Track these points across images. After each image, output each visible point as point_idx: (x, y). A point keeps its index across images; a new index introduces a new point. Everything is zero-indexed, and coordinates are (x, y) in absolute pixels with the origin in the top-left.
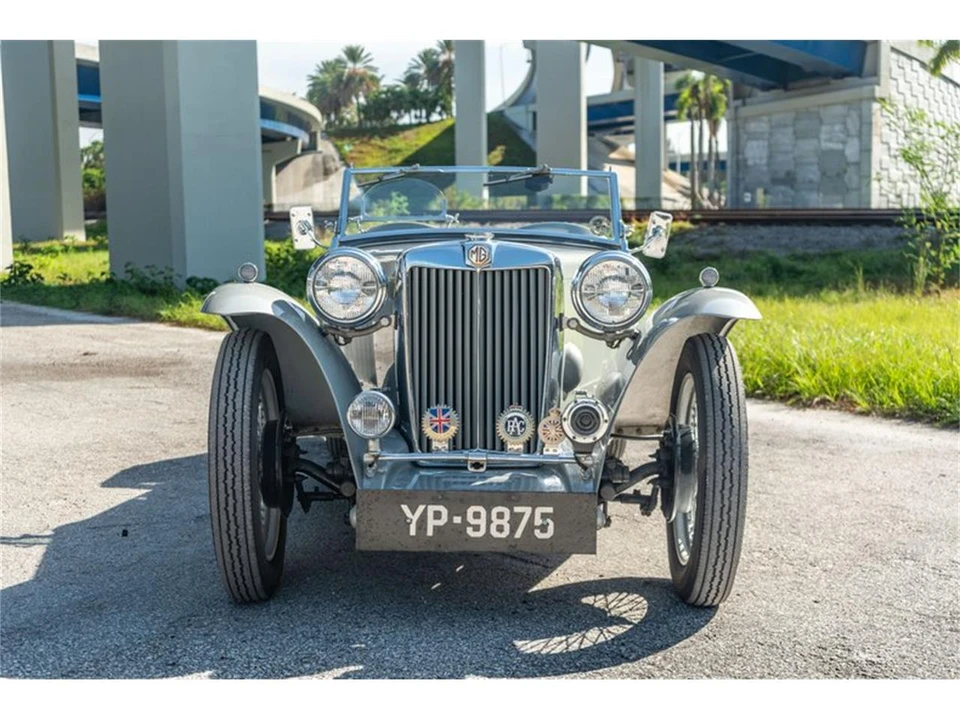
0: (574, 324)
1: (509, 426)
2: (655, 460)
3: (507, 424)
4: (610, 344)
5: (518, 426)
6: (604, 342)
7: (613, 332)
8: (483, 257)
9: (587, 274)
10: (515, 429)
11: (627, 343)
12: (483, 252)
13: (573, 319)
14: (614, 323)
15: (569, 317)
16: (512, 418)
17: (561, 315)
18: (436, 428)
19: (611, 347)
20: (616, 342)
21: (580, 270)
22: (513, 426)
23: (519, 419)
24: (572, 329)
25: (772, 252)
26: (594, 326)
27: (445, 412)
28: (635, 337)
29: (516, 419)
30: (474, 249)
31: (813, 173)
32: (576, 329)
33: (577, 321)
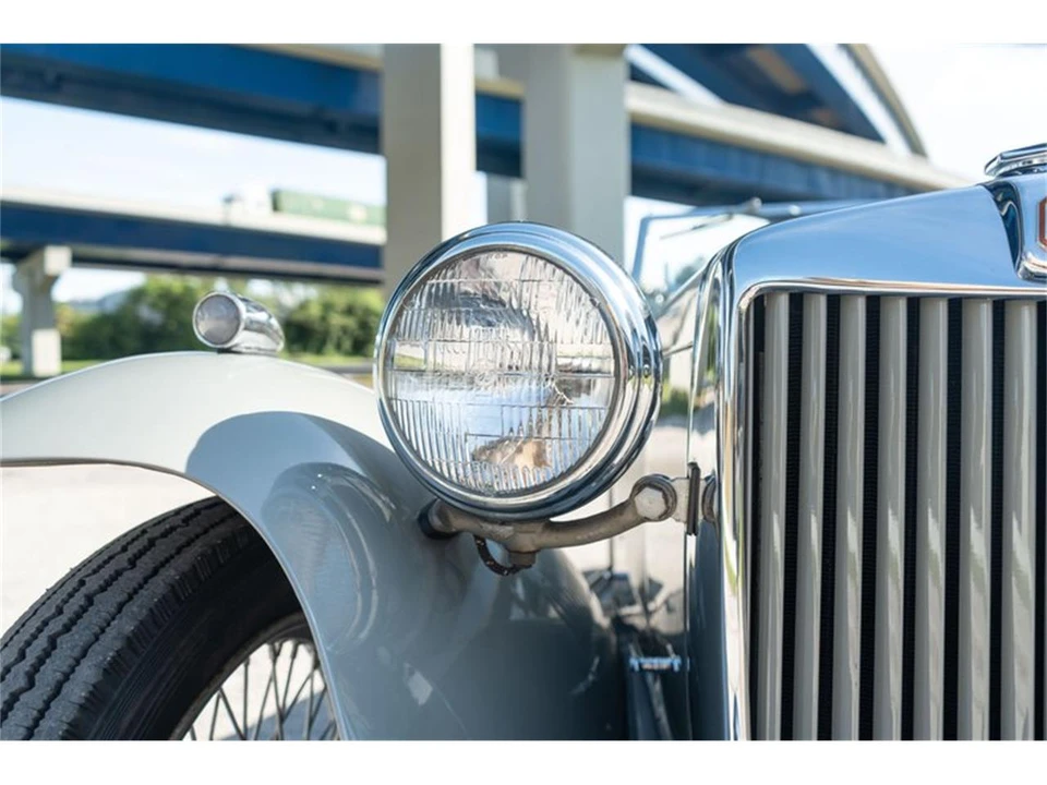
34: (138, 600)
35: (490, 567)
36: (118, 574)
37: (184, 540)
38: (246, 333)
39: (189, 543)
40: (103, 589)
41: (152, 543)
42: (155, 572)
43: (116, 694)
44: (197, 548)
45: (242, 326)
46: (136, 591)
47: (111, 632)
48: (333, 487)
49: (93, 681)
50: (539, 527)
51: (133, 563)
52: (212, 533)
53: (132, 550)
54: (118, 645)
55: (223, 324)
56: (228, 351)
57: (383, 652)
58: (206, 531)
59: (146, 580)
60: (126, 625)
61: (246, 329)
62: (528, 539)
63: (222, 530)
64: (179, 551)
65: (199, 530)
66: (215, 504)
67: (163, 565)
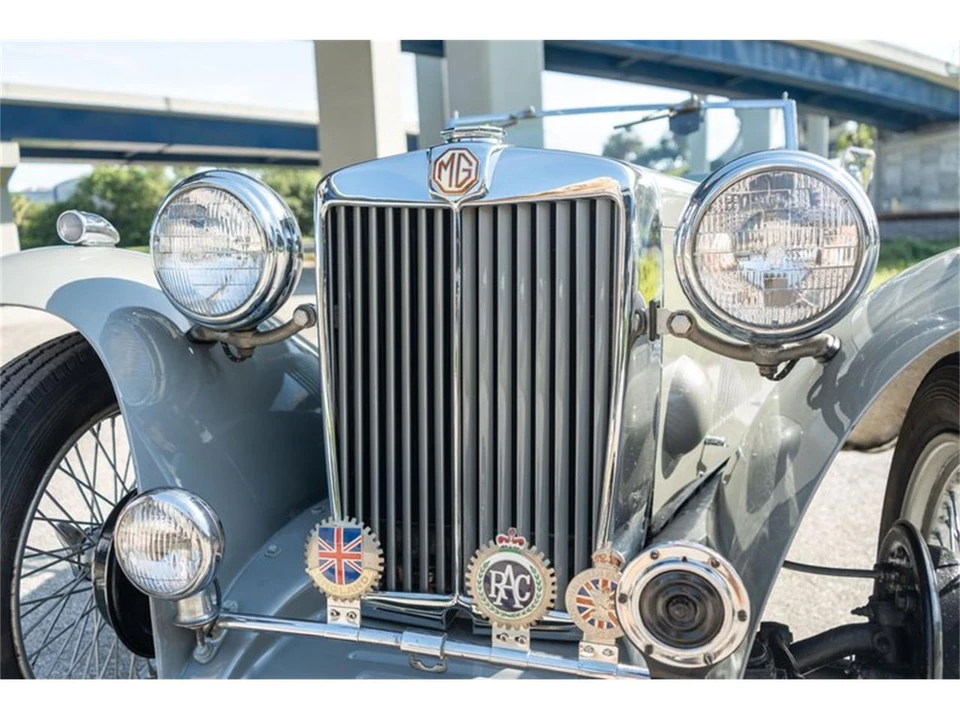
0: (682, 325)
1: (494, 584)
2: (865, 620)
3: (487, 580)
4: (769, 372)
5: (515, 587)
6: (753, 367)
7: (774, 346)
8: (463, 175)
9: (710, 208)
10: (509, 593)
11: (808, 367)
12: (464, 164)
13: (681, 313)
14: (775, 325)
15: (674, 310)
16: (501, 566)
17: (654, 306)
18: (332, 570)
19: (770, 377)
20: (781, 367)
21: (692, 202)
22: (502, 586)
23: (519, 569)
24: (679, 335)
25: (910, 238)
26: (729, 333)
27: (350, 535)
28: (829, 357)
29: (509, 568)
30: (445, 159)
31: (934, 188)
32: (689, 336)
33: (691, 318)
34: (33, 378)
35: (231, 359)
36: (23, 367)
37: (60, 350)
38: (88, 234)
39: (62, 352)
40: (15, 374)
41: (42, 352)
42: (43, 365)
43: (24, 422)
44: (68, 353)
45: (84, 230)
46: (32, 374)
47: (19, 393)
48: (140, 319)
49: (11, 413)
50: (250, 334)
51: (31, 361)
52: (76, 346)
53: (30, 356)
54: (23, 398)
55: (74, 230)
56: (79, 245)
57: (176, 408)
58: (73, 346)
59: (38, 369)
60: (27, 389)
61: (88, 231)
62: (246, 341)
63: (80, 345)
64: (57, 355)
65: (69, 345)
66: (78, 334)
67: (47, 362)
